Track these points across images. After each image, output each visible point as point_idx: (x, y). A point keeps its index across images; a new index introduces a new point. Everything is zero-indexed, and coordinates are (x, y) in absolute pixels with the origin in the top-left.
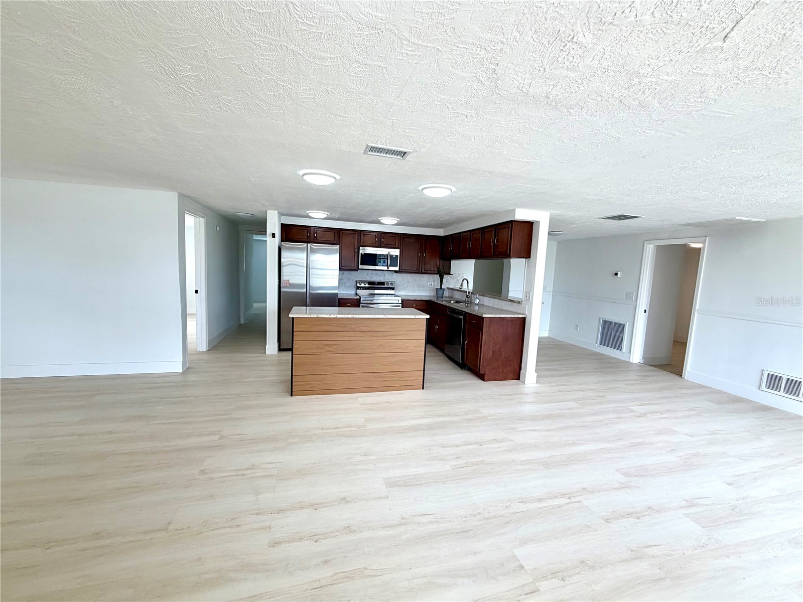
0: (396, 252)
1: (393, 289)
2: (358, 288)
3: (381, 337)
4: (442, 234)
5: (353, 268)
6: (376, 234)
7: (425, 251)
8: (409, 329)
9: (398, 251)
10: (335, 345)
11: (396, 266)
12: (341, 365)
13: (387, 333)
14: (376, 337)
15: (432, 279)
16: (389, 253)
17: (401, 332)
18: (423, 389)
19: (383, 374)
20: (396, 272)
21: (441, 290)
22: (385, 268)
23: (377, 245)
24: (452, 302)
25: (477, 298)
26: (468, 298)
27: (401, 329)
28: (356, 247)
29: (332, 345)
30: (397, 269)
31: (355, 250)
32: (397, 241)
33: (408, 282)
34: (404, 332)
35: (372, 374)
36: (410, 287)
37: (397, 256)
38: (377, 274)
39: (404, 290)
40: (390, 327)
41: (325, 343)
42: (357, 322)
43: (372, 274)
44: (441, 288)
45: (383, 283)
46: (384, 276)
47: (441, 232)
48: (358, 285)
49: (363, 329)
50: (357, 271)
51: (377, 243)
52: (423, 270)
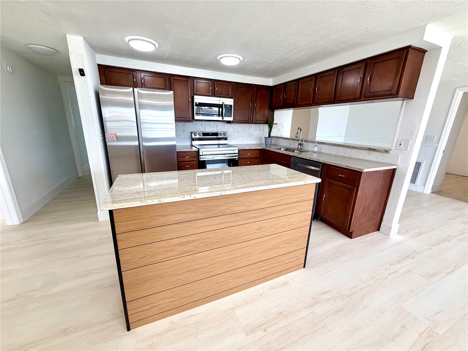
0: (229, 102)
1: (226, 139)
2: (193, 140)
3: (260, 217)
4: (271, 84)
5: (188, 119)
6: (210, 82)
7: (256, 101)
8: (295, 200)
9: (232, 100)
10: (195, 241)
11: (231, 116)
12: (204, 267)
13: (268, 210)
14: (255, 217)
15: (258, 129)
16: (223, 103)
17: (285, 206)
18: (304, 267)
19: (261, 263)
20: (229, 122)
21: (270, 138)
22: (220, 118)
23: (210, 95)
24: (282, 149)
25: (316, 146)
26: (300, 145)
27: (287, 201)
28: (190, 96)
29: (188, 242)
30: (231, 119)
31: (189, 99)
32: (230, 90)
33: (239, 132)
34: (289, 206)
35: (247, 267)
36: (240, 136)
37: (231, 106)
38: (211, 125)
39: (235, 139)
40: (273, 200)
41: (176, 241)
42: (228, 201)
43: (206, 124)
44: (269, 136)
45: (216, 134)
46: (217, 126)
47: (270, 82)
48: (193, 136)
49: (236, 209)
50: (192, 122)
51: (211, 92)
52: (254, 119)
